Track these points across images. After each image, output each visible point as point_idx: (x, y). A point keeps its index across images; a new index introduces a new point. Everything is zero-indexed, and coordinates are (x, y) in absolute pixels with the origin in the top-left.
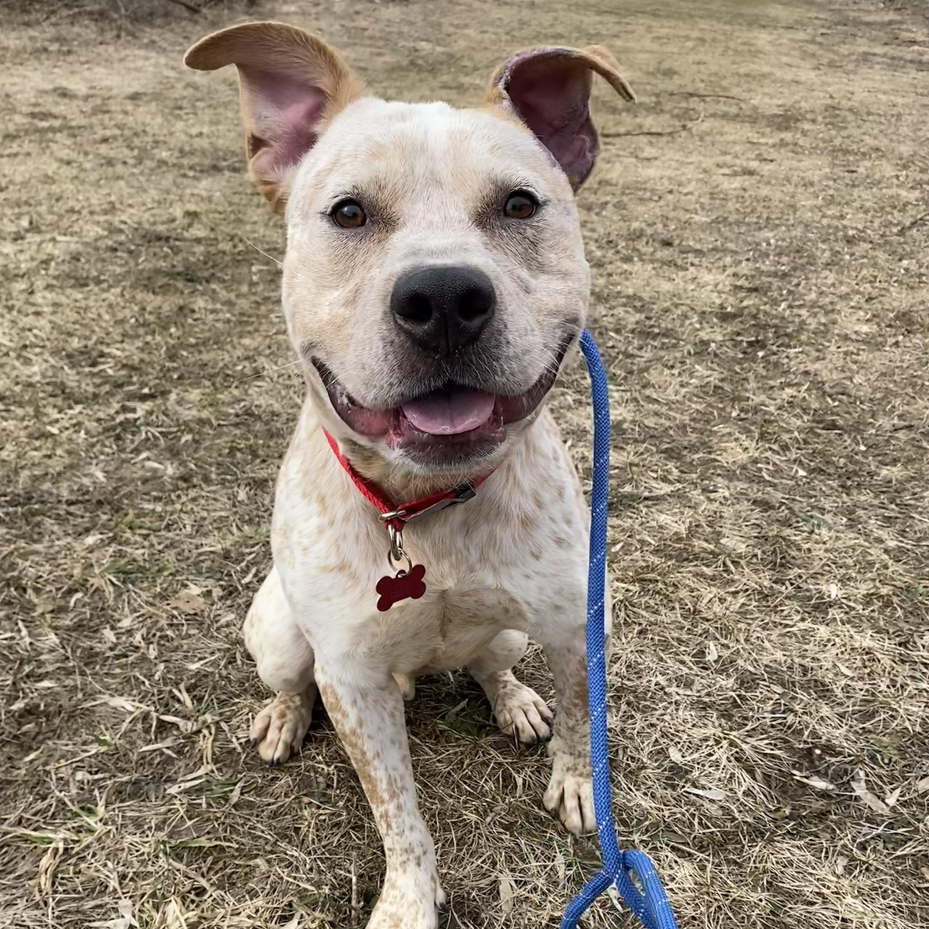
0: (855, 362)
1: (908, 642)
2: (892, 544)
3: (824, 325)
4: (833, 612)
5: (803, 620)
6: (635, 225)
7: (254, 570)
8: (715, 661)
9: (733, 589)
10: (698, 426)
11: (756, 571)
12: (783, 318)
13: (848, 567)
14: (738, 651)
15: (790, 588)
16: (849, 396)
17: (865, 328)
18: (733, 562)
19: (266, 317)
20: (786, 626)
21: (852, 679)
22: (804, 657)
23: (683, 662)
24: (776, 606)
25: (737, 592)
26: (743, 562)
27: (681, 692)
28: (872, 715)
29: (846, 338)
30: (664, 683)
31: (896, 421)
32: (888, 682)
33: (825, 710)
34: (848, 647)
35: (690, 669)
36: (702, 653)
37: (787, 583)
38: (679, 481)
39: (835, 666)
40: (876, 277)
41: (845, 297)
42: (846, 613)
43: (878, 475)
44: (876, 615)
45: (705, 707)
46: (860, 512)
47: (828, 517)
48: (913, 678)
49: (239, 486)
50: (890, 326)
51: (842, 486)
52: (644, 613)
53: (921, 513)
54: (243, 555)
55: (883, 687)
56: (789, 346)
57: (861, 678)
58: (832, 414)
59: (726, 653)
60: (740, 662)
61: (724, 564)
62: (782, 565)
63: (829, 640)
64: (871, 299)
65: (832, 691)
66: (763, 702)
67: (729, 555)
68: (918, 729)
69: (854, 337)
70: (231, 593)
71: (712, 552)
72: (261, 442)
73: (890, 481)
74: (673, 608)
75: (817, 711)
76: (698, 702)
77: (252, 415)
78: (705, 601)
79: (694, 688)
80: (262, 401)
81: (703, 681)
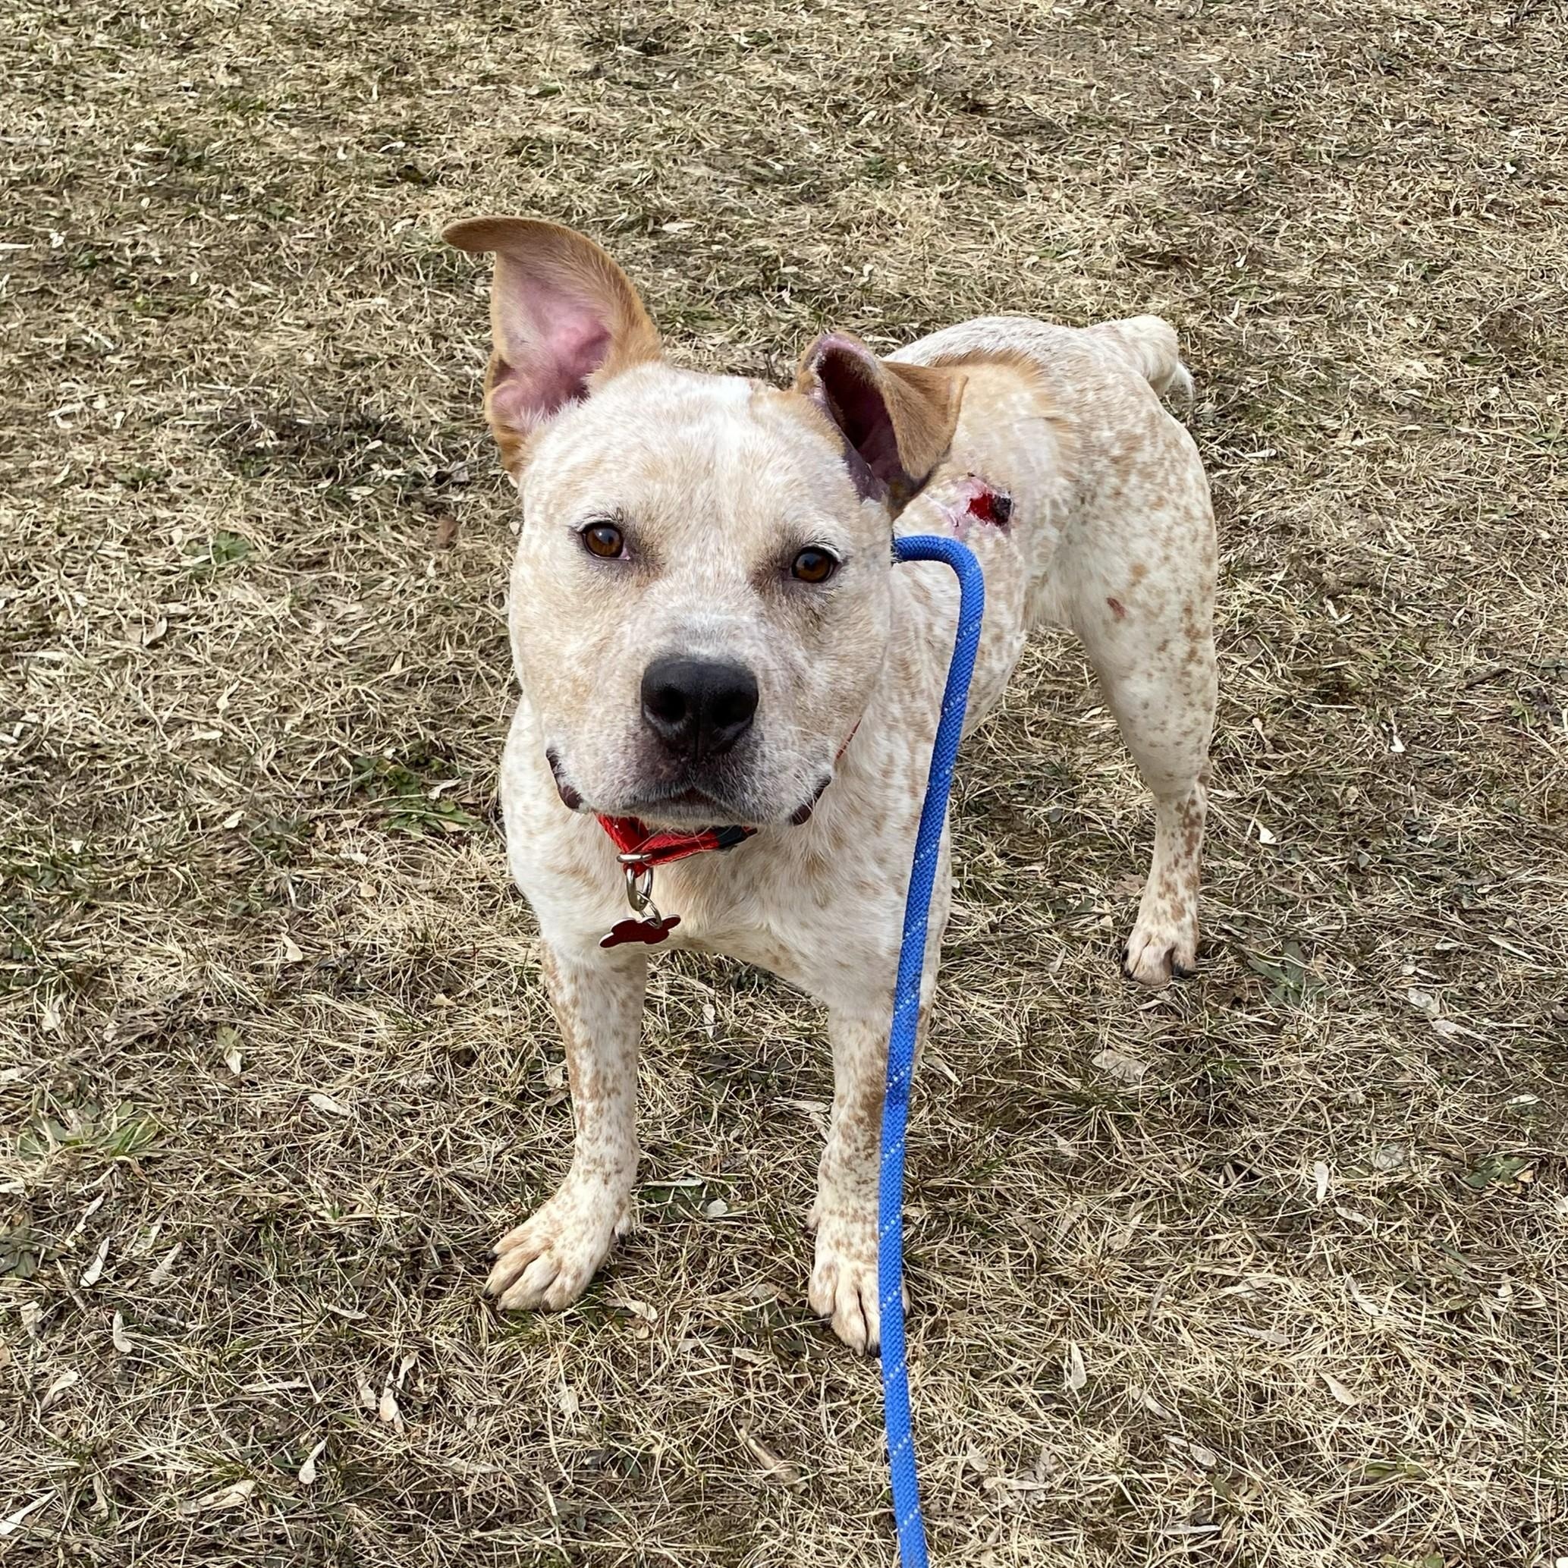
0: (1391, 482)
1: (1466, 1310)
2: (1447, 1029)
3: (1328, 365)
4: (1321, 1241)
5: (1259, 1262)
6: (900, 40)
7: (104, 1249)
8: (1081, 1391)
9: (1118, 1193)
10: (1047, 715)
11: (1166, 1142)
12: (1238, 349)
13: (1355, 1110)
14: (1126, 1362)
15: (1234, 1181)
16: (1377, 590)
17: (1417, 369)
18: (1118, 1119)
20: (1225, 1281)
21: (1352, 1412)
22: (1256, 1364)
23: (1016, 1405)
24: (1205, 1232)
25: (1127, 1200)
26: (1139, 1117)
27: (1014, 1484)
28: (1391, 1501)
29: (1373, 401)
30: (980, 1467)
31: (1470, 659)
32: (1422, 1417)
33: (1298, 1506)
34: (1347, 1334)
35: (1033, 1418)
36: (1055, 1372)
37: (1229, 1168)
38: (1007, 895)
39: (1322, 1383)
40: (1447, 195)
41: (1376, 268)
42: (1347, 1241)
43: (1427, 829)
44: (1404, 1238)
45: (1066, 1516)
46: (1387, 944)
47: (1317, 965)
48: (1474, 1399)
49: (42, 995)
50: (1471, 359)
51: (1352, 869)
52: (938, 1279)
53: (1510, 933)
54: (76, 1201)
55: (1413, 1431)
56: (1246, 443)
57: (1370, 1411)
58: (1339, 651)
59: (1104, 1367)
60: (1132, 1390)
61: (1101, 1125)
62: (1219, 1119)
63: (1308, 1319)
64: (1435, 270)
65: (1312, 1448)
66: (1178, 1492)
67: (1112, 1106)
68: (1477, 1534)
69: (1390, 395)
70: (61, 1313)
71: (1077, 1098)
72: (76, 846)
73: (1452, 845)
74: (999, 1257)
75: (1281, 1509)
76: (1049, 1506)
77: (42, 761)
78: (1063, 1230)
79: (1040, 1468)
80: (64, 713)
81: (1059, 1449)
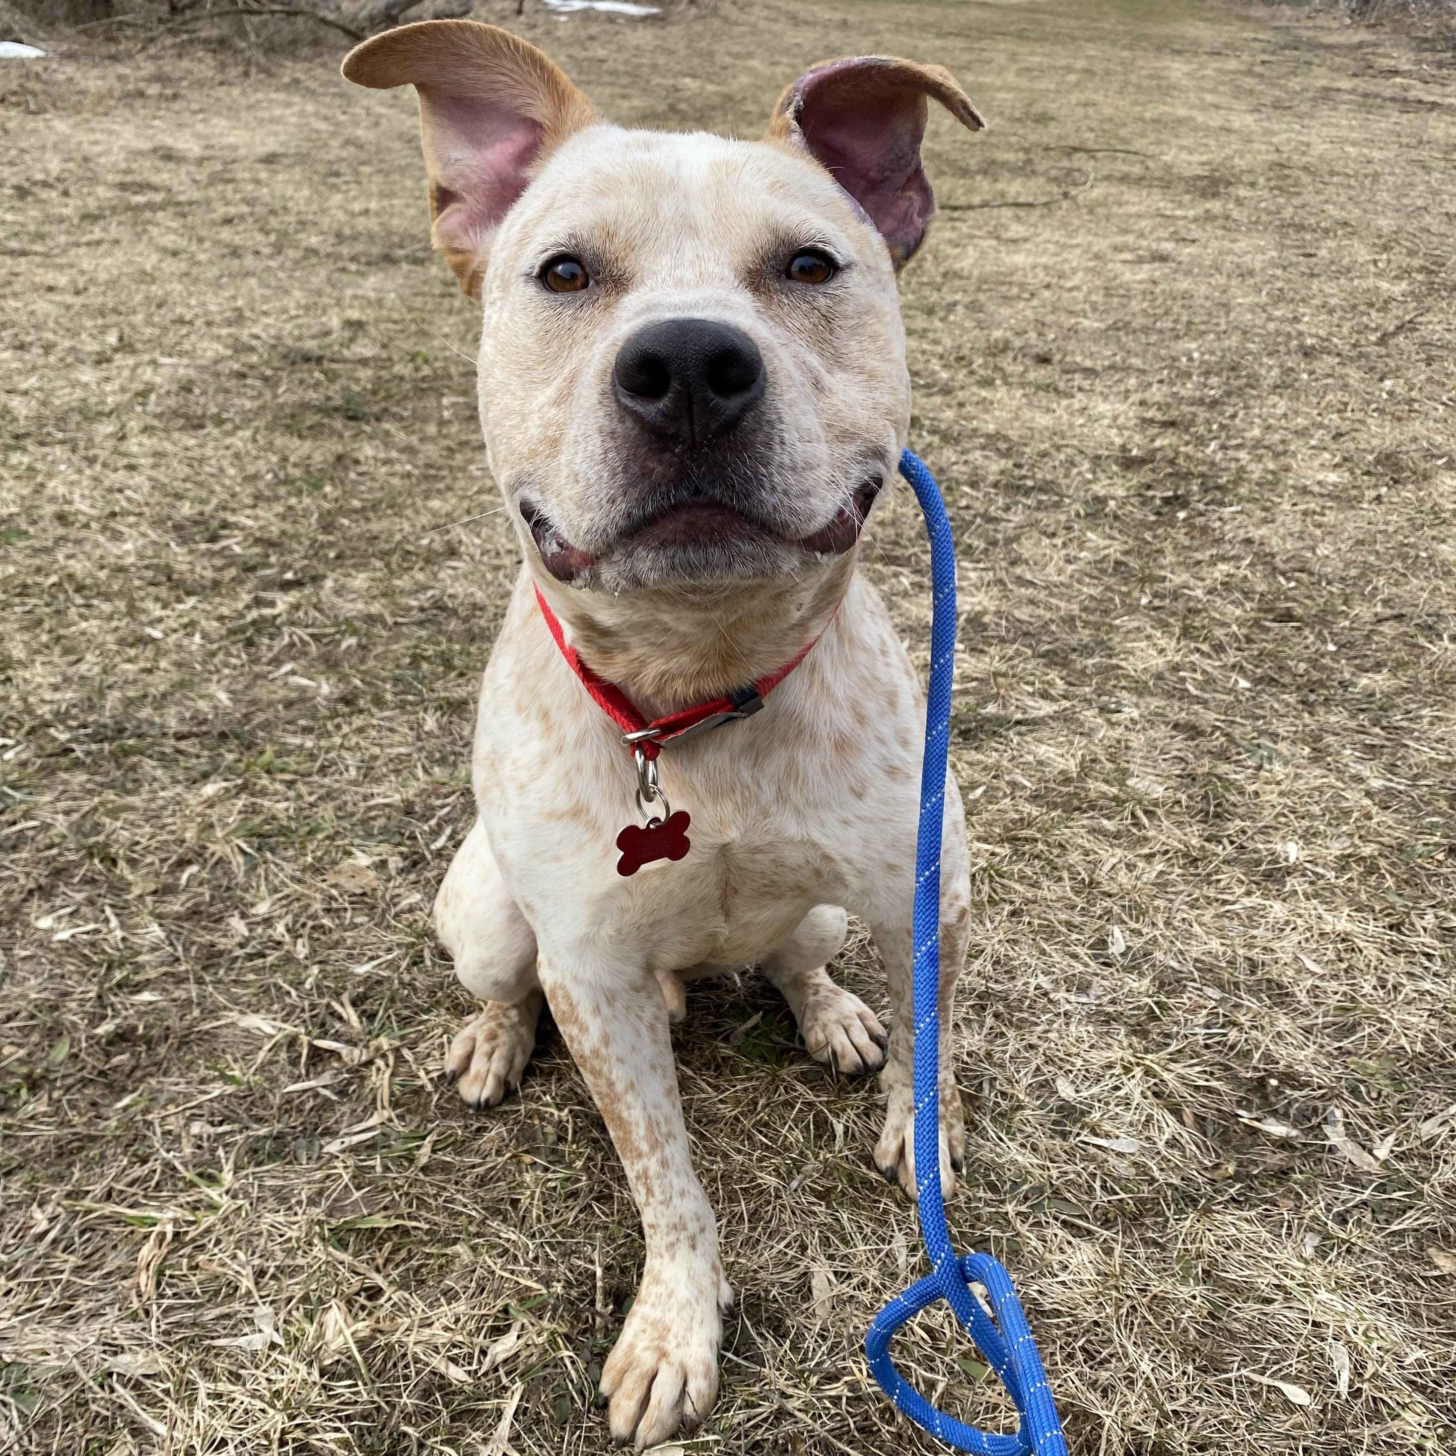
0: (1319, 526)
1: (1402, 923)
2: (1376, 784)
3: (1273, 472)
4: (1292, 883)
5: (1249, 893)
6: (998, 334)
7: (448, 831)
8: (1123, 955)
9: (1146, 851)
10: (1091, 618)
11: (1180, 825)
12: (1213, 464)
13: (1313, 817)
14: (1155, 940)
15: (1229, 848)
16: (1311, 574)
17: (1332, 477)
18: (1146, 812)
19: (463, 469)
20: (1225, 902)
21: (1322, 977)
22: (1250, 947)
23: (1075, 956)
24: (1209, 875)
25: (1153, 855)
26: (1160, 812)
27: (1073, 998)
28: (1352, 1029)
29: (1305, 491)
30: (1047, 986)
31: (1379, 609)
32: (1374, 981)
33: (1283, 1023)
34: (1316, 932)
35: (1086, 965)
36: (1102, 943)
37: (1225, 841)
38: (1065, 697)
39: (1296, 959)
40: (1346, 404)
41: (1304, 433)
42: (1312, 883)
43: (1354, 685)
44: (1355, 885)
45: (1110, 1020)
46: (1330, 739)
47: (1283, 747)
48: (1410, 975)
49: (425, 710)
50: (1368, 473)
51: (1303, 702)
52: (1017, 886)
53: (1418, 739)
54: (433, 808)
55: (1367, 989)
56: (1222, 504)
57: (1335, 977)
58: (1287, 599)
59: (1137, 943)
60: (1158, 955)
61: (1133, 815)
62: (1217, 815)
63: (1287, 923)
64: (1341, 435)
65: (1293, 995)
66: (1193, 1011)
67: (1140, 802)
68: (1419, 1048)
69: (1316, 489)
70: (415, 864)
71: (1115, 798)
72: (457, 647)
73: (1372, 695)
74: (1060, 879)
75: (1272, 1025)
76: (1098, 1013)
77: (443, 608)
78: (1106, 868)
79: (1092, 992)
80: (459, 589)
81: (1105, 983)
